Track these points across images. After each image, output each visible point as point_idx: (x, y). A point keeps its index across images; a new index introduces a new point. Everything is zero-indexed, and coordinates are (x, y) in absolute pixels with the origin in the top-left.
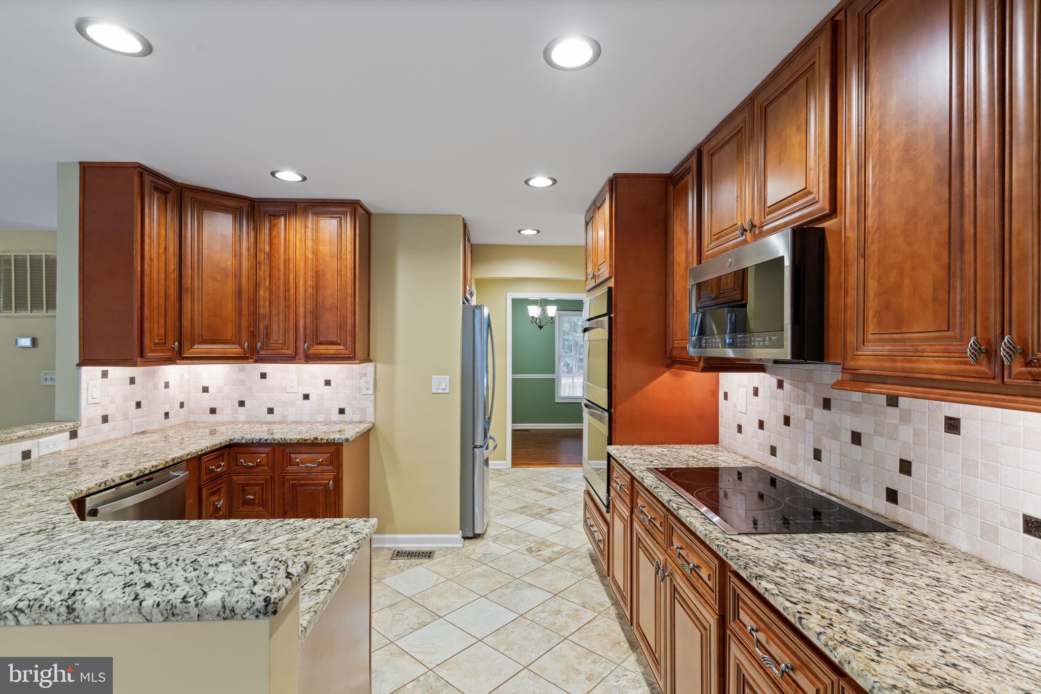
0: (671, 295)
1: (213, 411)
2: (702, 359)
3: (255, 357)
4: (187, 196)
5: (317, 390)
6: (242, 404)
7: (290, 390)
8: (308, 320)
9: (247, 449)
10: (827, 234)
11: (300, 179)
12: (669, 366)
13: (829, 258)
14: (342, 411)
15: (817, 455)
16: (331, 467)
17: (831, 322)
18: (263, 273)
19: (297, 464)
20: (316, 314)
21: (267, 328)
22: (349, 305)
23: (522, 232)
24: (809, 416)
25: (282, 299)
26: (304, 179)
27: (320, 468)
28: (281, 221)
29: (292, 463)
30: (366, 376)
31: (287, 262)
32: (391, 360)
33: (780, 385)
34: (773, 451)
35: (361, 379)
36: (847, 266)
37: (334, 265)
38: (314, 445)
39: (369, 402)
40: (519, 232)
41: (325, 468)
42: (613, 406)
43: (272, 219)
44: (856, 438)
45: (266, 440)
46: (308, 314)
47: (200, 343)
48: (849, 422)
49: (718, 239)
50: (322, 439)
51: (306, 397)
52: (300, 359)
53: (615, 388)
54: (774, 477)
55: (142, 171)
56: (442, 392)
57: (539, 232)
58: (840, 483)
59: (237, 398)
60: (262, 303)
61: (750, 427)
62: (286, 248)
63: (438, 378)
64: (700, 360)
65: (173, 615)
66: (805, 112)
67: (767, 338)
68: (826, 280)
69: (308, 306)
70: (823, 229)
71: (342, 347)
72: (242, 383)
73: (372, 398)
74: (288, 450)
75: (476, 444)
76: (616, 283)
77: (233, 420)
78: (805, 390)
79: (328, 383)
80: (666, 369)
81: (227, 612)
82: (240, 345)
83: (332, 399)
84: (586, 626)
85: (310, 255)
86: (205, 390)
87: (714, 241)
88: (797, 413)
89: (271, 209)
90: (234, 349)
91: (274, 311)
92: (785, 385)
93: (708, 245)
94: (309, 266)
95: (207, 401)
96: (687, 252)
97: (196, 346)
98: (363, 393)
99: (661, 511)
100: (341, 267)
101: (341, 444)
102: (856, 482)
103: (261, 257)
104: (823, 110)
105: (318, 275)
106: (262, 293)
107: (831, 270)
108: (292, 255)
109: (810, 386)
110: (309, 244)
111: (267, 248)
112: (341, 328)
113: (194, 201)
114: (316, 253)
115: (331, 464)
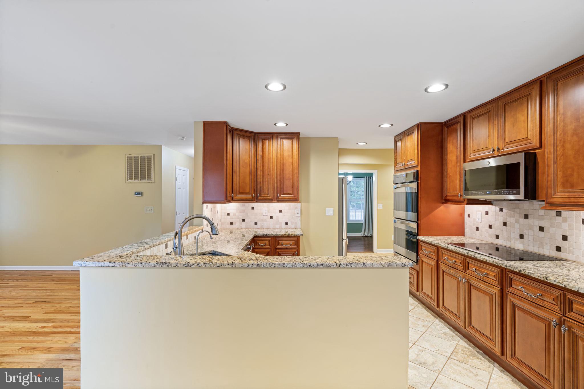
0: (445, 173)
1: (231, 223)
2: (466, 200)
3: (256, 200)
4: (235, 132)
5: (276, 214)
6: (244, 220)
7: (265, 215)
8: (279, 184)
9: (261, 239)
10: (537, 155)
11: (285, 125)
12: (443, 203)
13: (538, 163)
14: (287, 224)
15: (522, 237)
16: (295, 246)
17: (540, 186)
18: (259, 164)
19: (282, 245)
20: (282, 181)
21: (261, 188)
22: (296, 178)
23: (358, 144)
24: (517, 222)
25: (267, 175)
26: (287, 125)
27: (291, 246)
28: (266, 142)
29: (279, 244)
30: (297, 208)
31: (269, 159)
32: (308, 201)
33: (501, 210)
34: (497, 237)
35: (295, 209)
36: (548, 167)
37: (290, 160)
38: (289, 236)
39: (298, 220)
40: (357, 144)
41: (293, 246)
42: (419, 219)
43: (263, 141)
44: (541, 229)
45: (269, 235)
46: (279, 181)
47: (239, 194)
48: (538, 223)
49: (476, 152)
50: (292, 234)
51: (271, 217)
52: (274, 201)
53: (421, 212)
54: (498, 247)
55: (226, 124)
56: (330, 215)
57: (366, 143)
58: (533, 246)
59: (242, 218)
60: (259, 177)
61: (484, 228)
62: (269, 153)
63: (328, 209)
64: (465, 200)
65: (390, 265)
66: (526, 110)
67: (511, 191)
68: (537, 171)
69: (279, 178)
70: (536, 152)
71: (293, 196)
72: (244, 211)
73: (300, 218)
74: (278, 239)
75: (343, 238)
76: (421, 168)
77: (240, 227)
78: (514, 212)
79: (281, 211)
80: (442, 204)
81: (404, 265)
82: (251, 195)
83: (282, 218)
84: (412, 310)
85: (279, 156)
86: (228, 214)
87: (473, 153)
88: (510, 221)
89: (263, 137)
90: (249, 196)
91: (264, 180)
92: (504, 210)
93: (470, 154)
94: (279, 161)
95: (229, 219)
96: (457, 156)
97: (238, 195)
98: (296, 215)
99: (462, 258)
100: (292, 161)
101: (299, 236)
102: (541, 245)
103: (259, 157)
104: (535, 110)
105: (283, 165)
106: (259, 173)
107: (539, 167)
108: (271, 156)
109: (517, 210)
110: (279, 151)
111: (261, 153)
112: (292, 188)
113: (237, 134)
114: (282, 155)
115: (295, 245)
